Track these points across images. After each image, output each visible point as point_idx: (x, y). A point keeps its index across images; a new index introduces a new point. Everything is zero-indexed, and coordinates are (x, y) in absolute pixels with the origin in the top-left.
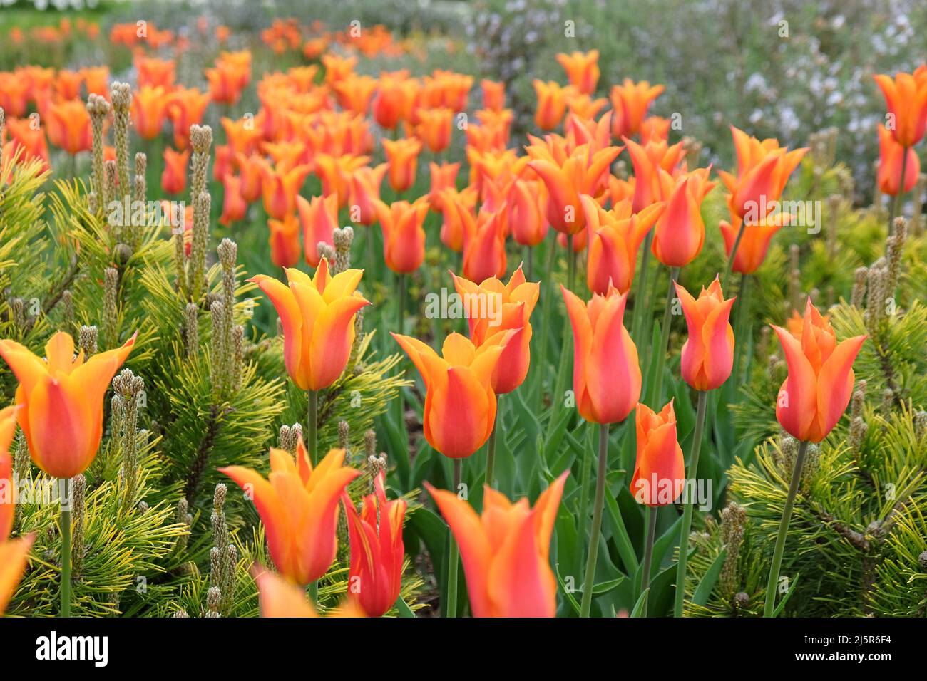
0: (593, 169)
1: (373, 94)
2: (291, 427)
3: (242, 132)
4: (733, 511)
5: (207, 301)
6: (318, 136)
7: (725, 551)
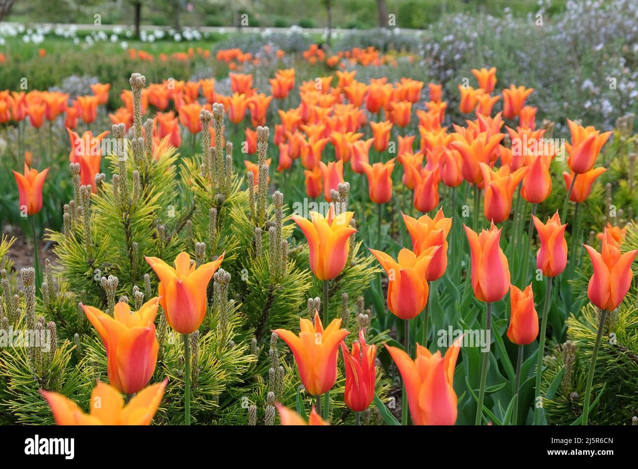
0: (489, 146)
1: (366, 94)
2: (314, 299)
3: (290, 118)
4: (568, 345)
5: (267, 226)
6: (332, 120)
7: (564, 369)
